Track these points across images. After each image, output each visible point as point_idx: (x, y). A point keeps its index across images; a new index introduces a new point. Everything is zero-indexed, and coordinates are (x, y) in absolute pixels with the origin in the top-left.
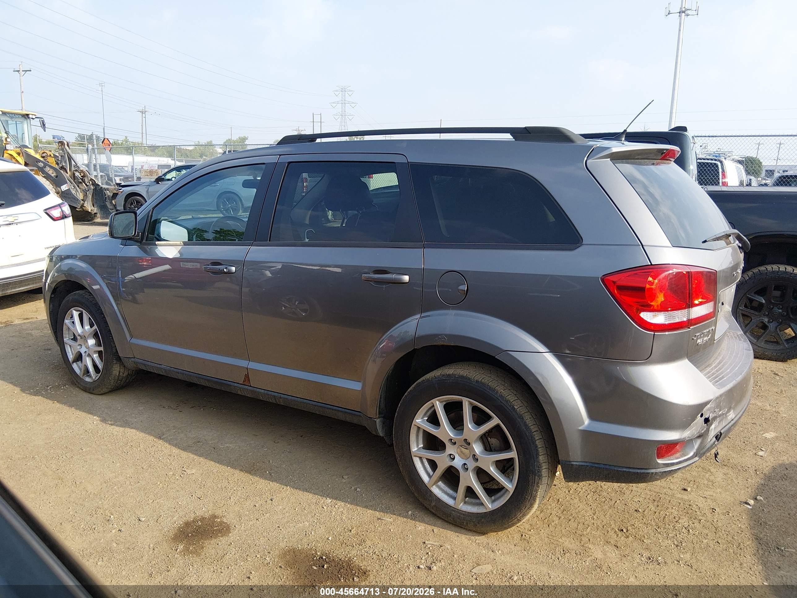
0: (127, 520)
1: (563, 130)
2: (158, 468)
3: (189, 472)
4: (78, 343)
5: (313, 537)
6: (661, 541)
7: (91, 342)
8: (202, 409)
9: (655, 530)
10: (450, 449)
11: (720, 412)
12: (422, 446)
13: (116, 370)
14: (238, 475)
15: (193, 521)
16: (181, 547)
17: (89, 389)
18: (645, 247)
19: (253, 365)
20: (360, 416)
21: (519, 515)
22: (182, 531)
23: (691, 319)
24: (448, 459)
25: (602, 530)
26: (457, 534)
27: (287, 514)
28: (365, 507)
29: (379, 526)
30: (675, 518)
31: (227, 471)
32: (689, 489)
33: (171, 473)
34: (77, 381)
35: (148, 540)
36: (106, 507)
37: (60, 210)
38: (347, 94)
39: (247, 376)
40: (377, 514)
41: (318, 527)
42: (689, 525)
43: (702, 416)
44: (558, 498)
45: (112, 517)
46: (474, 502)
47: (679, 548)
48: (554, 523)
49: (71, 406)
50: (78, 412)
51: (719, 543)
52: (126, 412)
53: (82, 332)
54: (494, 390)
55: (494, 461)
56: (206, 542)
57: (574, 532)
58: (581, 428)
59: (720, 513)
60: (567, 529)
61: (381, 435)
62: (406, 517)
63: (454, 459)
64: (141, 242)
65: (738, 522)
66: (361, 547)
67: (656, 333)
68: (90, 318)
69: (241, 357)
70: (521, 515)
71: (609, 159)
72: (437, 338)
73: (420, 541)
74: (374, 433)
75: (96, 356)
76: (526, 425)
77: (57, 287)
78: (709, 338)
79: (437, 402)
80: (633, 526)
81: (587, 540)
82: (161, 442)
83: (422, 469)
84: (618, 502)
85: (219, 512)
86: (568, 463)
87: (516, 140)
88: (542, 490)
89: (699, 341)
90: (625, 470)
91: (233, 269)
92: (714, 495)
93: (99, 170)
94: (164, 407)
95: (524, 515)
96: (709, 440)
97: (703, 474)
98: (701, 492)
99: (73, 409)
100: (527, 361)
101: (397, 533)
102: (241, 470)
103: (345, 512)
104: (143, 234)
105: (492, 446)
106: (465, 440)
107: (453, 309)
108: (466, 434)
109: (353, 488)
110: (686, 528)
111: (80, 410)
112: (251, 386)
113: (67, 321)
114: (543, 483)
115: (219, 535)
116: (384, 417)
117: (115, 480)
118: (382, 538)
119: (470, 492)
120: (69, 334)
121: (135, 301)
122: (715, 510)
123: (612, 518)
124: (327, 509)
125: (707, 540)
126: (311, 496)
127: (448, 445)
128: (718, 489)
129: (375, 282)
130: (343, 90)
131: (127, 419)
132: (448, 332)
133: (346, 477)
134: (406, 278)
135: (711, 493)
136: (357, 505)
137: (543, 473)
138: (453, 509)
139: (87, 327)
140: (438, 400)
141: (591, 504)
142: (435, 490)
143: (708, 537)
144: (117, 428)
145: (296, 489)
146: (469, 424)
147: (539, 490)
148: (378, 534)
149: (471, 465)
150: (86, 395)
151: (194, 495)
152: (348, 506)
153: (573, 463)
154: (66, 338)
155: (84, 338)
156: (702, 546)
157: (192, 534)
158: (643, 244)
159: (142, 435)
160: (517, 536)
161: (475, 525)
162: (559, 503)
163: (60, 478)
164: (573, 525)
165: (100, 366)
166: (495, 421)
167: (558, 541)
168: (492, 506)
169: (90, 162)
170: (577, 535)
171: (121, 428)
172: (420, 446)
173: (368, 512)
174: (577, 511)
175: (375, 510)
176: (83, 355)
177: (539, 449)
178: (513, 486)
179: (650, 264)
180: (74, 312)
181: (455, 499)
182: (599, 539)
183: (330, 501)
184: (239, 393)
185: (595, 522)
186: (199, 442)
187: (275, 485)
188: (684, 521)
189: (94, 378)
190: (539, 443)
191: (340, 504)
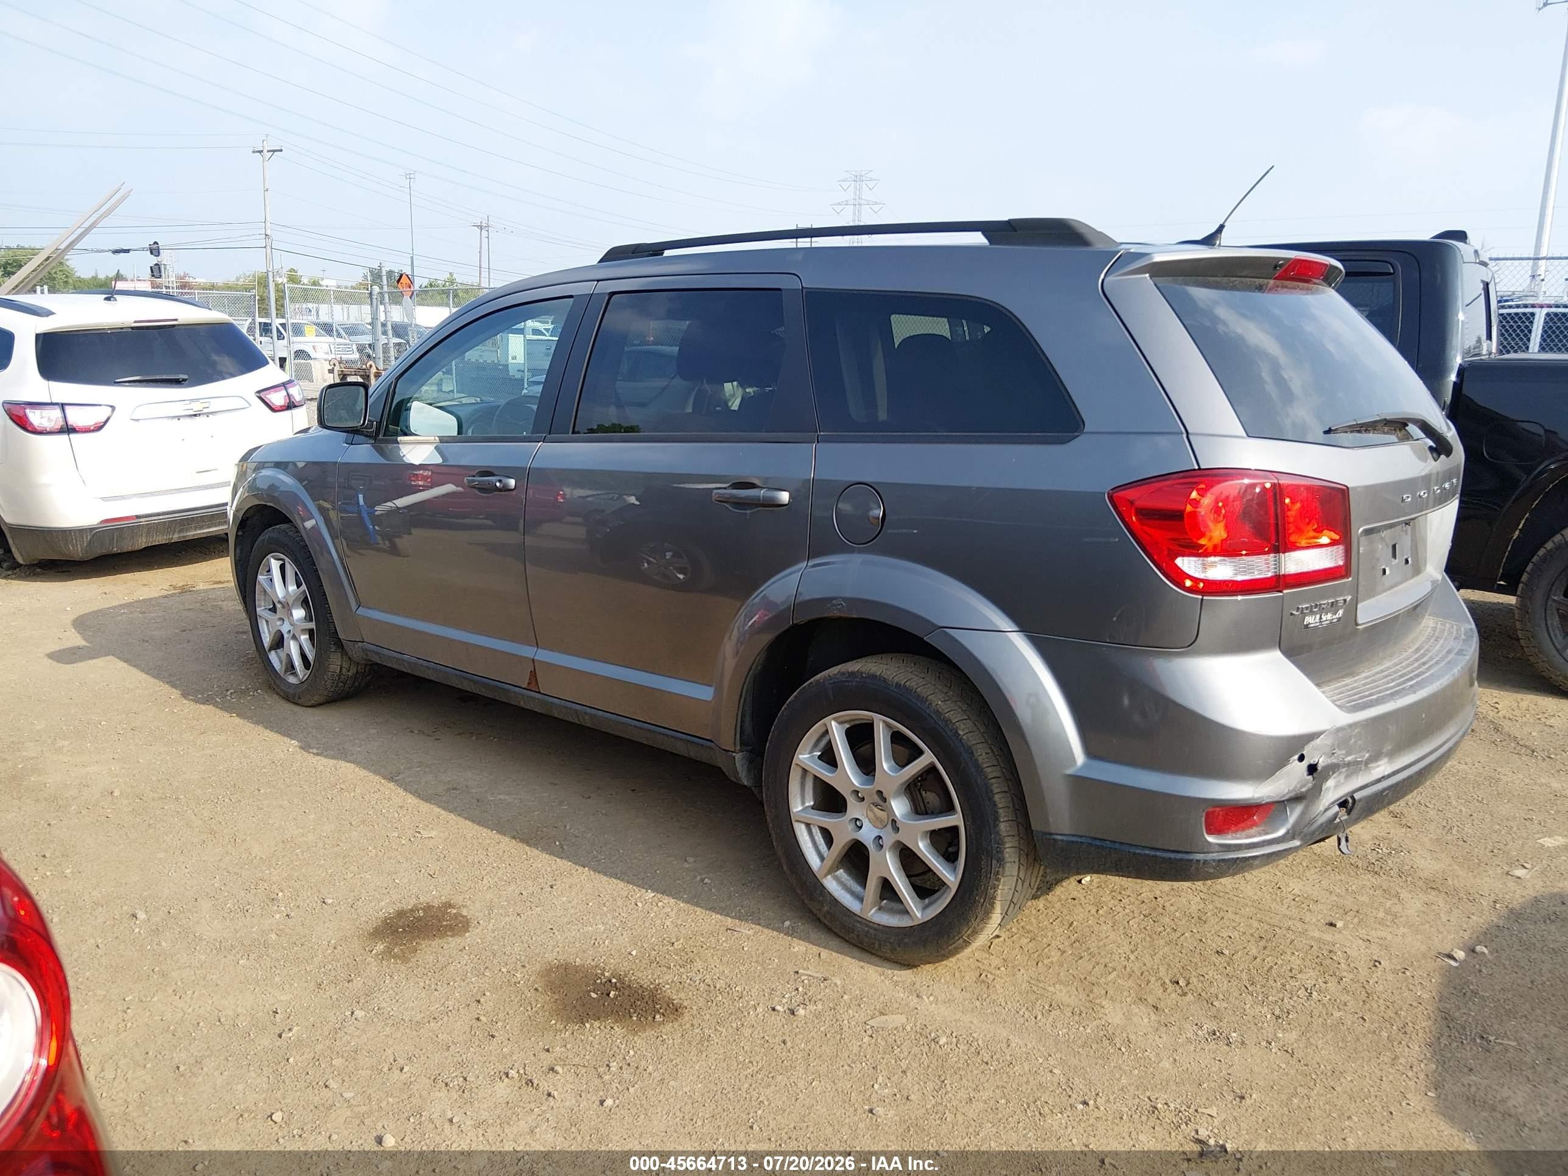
0: (304, 901)
1: (1073, 223)
2: (376, 827)
3: (425, 834)
4: (279, 615)
5: (605, 949)
6: (1248, 1006)
7: (299, 613)
8: (474, 738)
9: (1244, 988)
10: (855, 809)
11: (1349, 758)
12: (812, 803)
13: (336, 663)
14: (507, 844)
15: (412, 910)
16: (380, 947)
17: (293, 697)
18: (1191, 437)
19: (543, 655)
20: (711, 748)
21: (966, 932)
22: (388, 924)
23: (1284, 576)
24: (851, 827)
25: (1139, 978)
26: (862, 964)
27: (572, 911)
28: (710, 909)
29: (726, 941)
30: (1291, 971)
31: (488, 836)
32: (1340, 924)
33: (396, 834)
34: (275, 683)
35: (331, 933)
36: (274, 879)
37: (284, 393)
38: (864, 186)
39: (533, 674)
40: (729, 922)
41: (619, 933)
42: (1315, 985)
43: (1302, 758)
44: (1071, 920)
45: (280, 894)
46: (895, 908)
47: (1280, 1021)
48: (1050, 960)
49: (257, 723)
50: (268, 733)
51: (1365, 1020)
52: (347, 735)
53: (284, 597)
54: (924, 700)
55: (927, 832)
56: (424, 944)
57: (1082, 977)
58: (1070, 771)
59: (1388, 969)
60: (1071, 971)
61: (746, 784)
62: (779, 930)
63: (861, 827)
64: (375, 438)
65: (1419, 987)
66: (682, 970)
67: (1205, 598)
68: (296, 573)
69: (525, 642)
70: (969, 932)
71: (1147, 275)
72: (829, 605)
73: (790, 969)
74: (733, 779)
75: (304, 638)
76: (977, 766)
77: (247, 518)
78: (1337, 616)
79: (833, 723)
80: (1201, 978)
81: (1103, 992)
82: (391, 785)
83: (810, 844)
84: (1187, 934)
85: (457, 900)
86: (1048, 836)
87: (991, 244)
88: (1006, 888)
89: (1309, 620)
90: (1147, 852)
91: (512, 482)
92: (1390, 937)
93: (390, 332)
94: (412, 732)
95: (975, 933)
96: (1321, 808)
97: (1382, 900)
98: (1364, 931)
99: (260, 728)
100: (978, 645)
101: (753, 953)
102: (514, 838)
103: (672, 914)
104: (380, 423)
105: (927, 805)
106: (880, 793)
107: (860, 551)
108: (880, 782)
109: (698, 878)
110: (1306, 989)
111: (271, 729)
112: (539, 692)
113: (261, 578)
114: (1007, 873)
115: (449, 933)
116: (750, 752)
117: (300, 839)
118: (725, 959)
119: (887, 889)
120: (265, 600)
121: (394, 551)
122: (1380, 963)
123: (1166, 960)
124: (643, 906)
125: (1341, 1013)
126: (621, 884)
127: (851, 801)
128: (1402, 928)
129: (735, 503)
130: (858, 179)
131: (346, 747)
132: (848, 594)
133: (691, 859)
134: (785, 497)
135: (1383, 934)
136: (697, 905)
137: (1007, 855)
138: (859, 919)
139: (292, 588)
140: (835, 719)
141: (1134, 934)
142: (831, 884)
143: (1346, 1008)
144: (325, 761)
145: (599, 872)
146: (885, 763)
147: (1000, 887)
148: (719, 953)
149: (889, 838)
150: (288, 707)
151: (423, 871)
152: (682, 905)
153: (1056, 837)
154: (260, 606)
155: (287, 607)
156: (1329, 1021)
157: (404, 930)
158: (1189, 431)
159: (363, 773)
160: (970, 976)
161: (893, 950)
162: (1071, 928)
163: (213, 832)
164: (1085, 965)
165: (311, 657)
166: (928, 758)
167: (1045, 989)
168: (922, 916)
169: (375, 318)
170: (1088, 985)
171: (331, 761)
172: (807, 804)
173: (714, 917)
174: (1101, 943)
175: (727, 915)
176: (286, 636)
177: (1001, 811)
178: (956, 878)
179: (1197, 467)
180: (272, 560)
181: (861, 899)
182: (1126, 993)
183: (653, 894)
184: (522, 704)
185: (1129, 965)
186: (454, 789)
187: (564, 864)
188: (1309, 977)
189: (301, 677)
190: (1001, 800)
191: (667, 900)
